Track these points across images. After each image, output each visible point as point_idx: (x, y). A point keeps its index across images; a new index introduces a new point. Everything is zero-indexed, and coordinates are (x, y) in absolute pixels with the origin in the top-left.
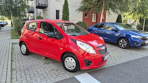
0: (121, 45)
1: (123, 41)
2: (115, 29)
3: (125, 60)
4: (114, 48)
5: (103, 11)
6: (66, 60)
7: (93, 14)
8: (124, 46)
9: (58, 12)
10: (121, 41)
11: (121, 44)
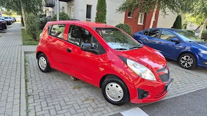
0: (184, 64)
1: (187, 58)
2: (177, 39)
3: (192, 88)
5: (155, 10)
6: (109, 86)
7: (140, 14)
8: (188, 65)
9: (89, 7)
10: (185, 58)
11: (183, 62)
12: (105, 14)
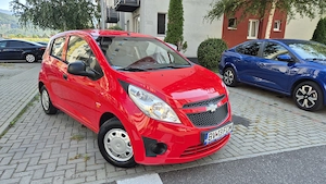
0: (302, 101)
1: (307, 89)
3: (292, 145)
4: (281, 108)
5: (273, 11)
7: (251, 21)
8: (309, 103)
9: (161, 16)
10: (303, 90)
11: (301, 97)
12: (181, 25)
